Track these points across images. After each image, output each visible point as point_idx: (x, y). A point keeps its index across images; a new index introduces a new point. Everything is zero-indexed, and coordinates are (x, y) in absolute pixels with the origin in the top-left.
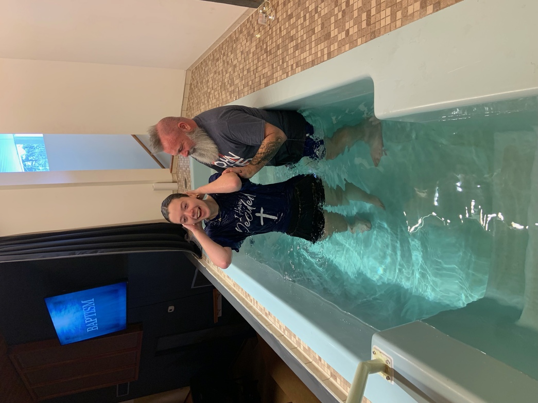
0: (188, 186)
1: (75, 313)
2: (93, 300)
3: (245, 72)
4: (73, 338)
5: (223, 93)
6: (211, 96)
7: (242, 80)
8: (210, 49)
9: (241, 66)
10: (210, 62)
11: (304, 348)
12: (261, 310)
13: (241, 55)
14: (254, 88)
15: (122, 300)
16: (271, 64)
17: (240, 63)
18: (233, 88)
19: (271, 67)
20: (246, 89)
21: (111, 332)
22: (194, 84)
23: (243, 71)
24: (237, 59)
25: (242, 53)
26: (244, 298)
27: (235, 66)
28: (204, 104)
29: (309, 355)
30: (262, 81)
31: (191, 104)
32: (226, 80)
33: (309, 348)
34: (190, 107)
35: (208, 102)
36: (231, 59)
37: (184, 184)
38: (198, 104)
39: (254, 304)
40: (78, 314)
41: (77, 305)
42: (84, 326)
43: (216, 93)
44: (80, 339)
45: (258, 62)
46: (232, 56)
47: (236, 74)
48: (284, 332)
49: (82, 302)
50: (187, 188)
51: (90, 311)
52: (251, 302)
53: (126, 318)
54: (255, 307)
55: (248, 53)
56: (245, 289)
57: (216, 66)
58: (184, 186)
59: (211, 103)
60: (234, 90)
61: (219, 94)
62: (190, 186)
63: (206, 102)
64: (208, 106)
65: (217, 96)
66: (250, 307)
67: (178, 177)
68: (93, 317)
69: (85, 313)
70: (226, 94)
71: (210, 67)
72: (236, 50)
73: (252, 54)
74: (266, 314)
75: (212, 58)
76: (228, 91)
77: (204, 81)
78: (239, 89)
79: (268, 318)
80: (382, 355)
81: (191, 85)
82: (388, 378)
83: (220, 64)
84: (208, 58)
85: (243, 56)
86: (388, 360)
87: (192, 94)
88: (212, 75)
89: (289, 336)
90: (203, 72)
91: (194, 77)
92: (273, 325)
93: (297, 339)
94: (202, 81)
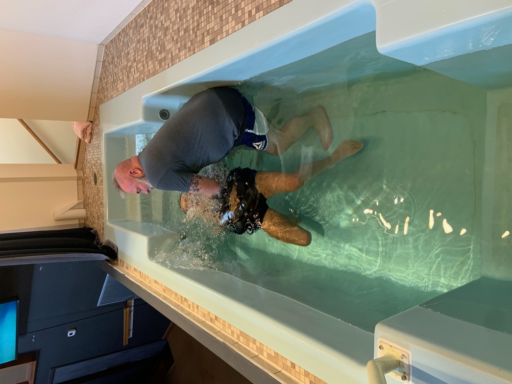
0: (99, 181)
3: (182, 33)
5: (150, 63)
6: (132, 70)
7: (177, 43)
8: (131, 14)
9: (176, 27)
10: (131, 31)
11: (269, 355)
12: (204, 315)
13: (176, 13)
14: (194, 50)
16: (218, 15)
18: (163, 55)
19: (219, 20)
20: (182, 53)
22: (108, 61)
23: (179, 32)
24: (170, 19)
25: (177, 11)
26: (179, 304)
27: (167, 29)
28: (122, 80)
30: (205, 38)
31: (104, 85)
32: (154, 48)
34: (103, 88)
35: (128, 77)
36: (162, 22)
37: (93, 180)
38: (113, 82)
39: (193, 310)
43: (140, 65)
45: (200, 17)
46: (163, 18)
47: (169, 37)
48: (238, 338)
50: (98, 184)
55: (185, 10)
57: (139, 33)
58: (93, 183)
59: (132, 78)
60: (165, 57)
61: (143, 66)
62: (102, 181)
63: (125, 78)
64: (129, 82)
65: (142, 68)
67: (84, 173)
70: (153, 63)
71: (131, 35)
72: (168, 10)
73: (191, 10)
74: (211, 320)
75: (134, 25)
76: (157, 60)
77: (123, 54)
78: (172, 55)
79: (215, 325)
80: (394, 350)
81: (104, 62)
82: (404, 378)
83: (146, 30)
84: (129, 26)
85: (178, 14)
86: (403, 355)
87: (105, 73)
88: (134, 45)
89: (245, 343)
90: (121, 44)
91: (108, 52)
92: (222, 331)
93: (258, 344)
94: (121, 55)
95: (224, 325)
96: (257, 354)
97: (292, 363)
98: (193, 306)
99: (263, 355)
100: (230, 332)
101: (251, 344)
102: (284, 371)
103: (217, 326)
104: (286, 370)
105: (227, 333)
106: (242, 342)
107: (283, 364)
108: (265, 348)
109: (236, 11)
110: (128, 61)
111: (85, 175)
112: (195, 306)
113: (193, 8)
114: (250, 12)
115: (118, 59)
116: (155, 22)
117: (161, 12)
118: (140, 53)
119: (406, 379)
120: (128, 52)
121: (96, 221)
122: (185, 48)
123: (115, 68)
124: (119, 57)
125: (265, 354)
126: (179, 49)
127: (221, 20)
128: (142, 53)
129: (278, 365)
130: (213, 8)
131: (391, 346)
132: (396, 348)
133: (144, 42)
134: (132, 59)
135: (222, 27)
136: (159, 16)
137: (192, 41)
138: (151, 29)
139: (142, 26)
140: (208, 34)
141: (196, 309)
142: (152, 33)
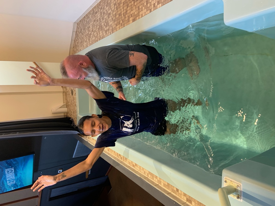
0: (74, 93)
3: (117, 16)
5: (101, 32)
6: (91, 36)
7: (115, 21)
8: (91, 6)
9: (114, 13)
10: (91, 15)
12: (129, 163)
13: (114, 6)
14: (124, 25)
16: (137, 7)
17: (113, 11)
19: (137, 9)
20: (118, 26)
22: (79, 31)
24: (111, 9)
25: (115, 4)
26: (116, 157)
27: (110, 14)
28: (86, 41)
30: (130, 19)
31: (77, 44)
32: (103, 24)
33: (168, 184)
34: (76, 45)
35: (89, 40)
36: (107, 10)
37: (71, 93)
38: (81, 42)
39: (124, 160)
43: (95, 33)
45: (127, 7)
46: (107, 8)
47: (110, 18)
48: (148, 175)
50: (73, 95)
52: (122, 159)
55: (119, 4)
57: (95, 17)
58: (71, 94)
59: (91, 40)
60: (108, 29)
61: (97, 33)
62: (75, 93)
64: (89, 42)
65: (96, 35)
67: (66, 89)
70: (102, 32)
71: (91, 18)
72: (110, 4)
73: (122, 4)
74: (133, 166)
75: (92, 12)
76: (104, 31)
78: (112, 27)
79: (135, 168)
80: (233, 183)
81: (76, 32)
82: (238, 198)
83: (98, 15)
84: (89, 13)
85: (116, 6)
86: (238, 185)
87: (77, 37)
88: (92, 23)
89: (152, 178)
90: (85, 22)
91: (79, 27)
92: (139, 172)
93: (158, 179)
94: (85, 28)
95: (140, 168)
96: (158, 184)
97: (177, 189)
98: (124, 159)
99: (161, 184)
100: (143, 172)
101: (155, 178)
102: (172, 193)
103: (137, 169)
104: (173, 192)
105: (142, 173)
106: (150, 177)
107: (172, 189)
108: (162, 181)
109: (147, 4)
110: (89, 31)
111: (67, 91)
112: (125, 158)
113: (123, 3)
114: (155, 4)
116: (103, 10)
117: (107, 5)
118: (95, 27)
119: (239, 198)
120: (89, 27)
121: (73, 114)
122: (119, 24)
123: (82, 35)
124: (84, 29)
125: (162, 184)
126: (116, 24)
127: (139, 9)
128: (97, 27)
129: (169, 190)
130: (134, 3)
131: (231, 181)
132: (234, 182)
133: (97, 21)
134: (91, 30)
135: (139, 13)
136: (105, 7)
137: (123, 20)
138: (101, 14)
139: (96, 13)
140: (132, 16)
141: (125, 160)
142: (102, 16)
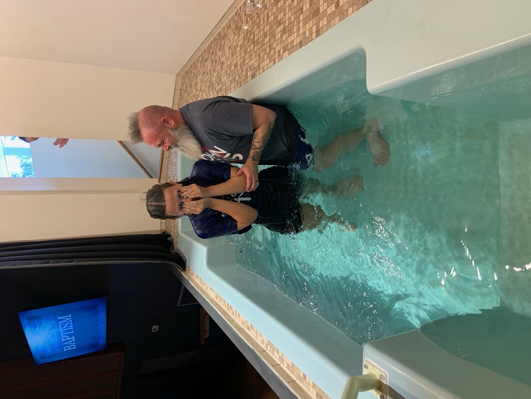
1: (50, 330)
2: (70, 316)
3: (233, 68)
4: (50, 357)
5: (211, 93)
7: (230, 76)
9: (229, 62)
11: (288, 364)
13: (229, 50)
14: (241, 83)
15: (102, 317)
16: (258, 53)
17: (227, 59)
18: (220, 86)
19: (258, 57)
20: (233, 85)
21: (90, 352)
22: (184, 89)
23: (231, 67)
24: (225, 55)
25: (230, 48)
27: (223, 63)
29: (293, 373)
30: (248, 73)
32: (214, 79)
33: (293, 364)
36: (219, 57)
39: (236, 317)
40: (54, 331)
41: (53, 321)
42: (61, 345)
44: (56, 359)
45: (245, 54)
46: (220, 53)
47: (224, 71)
48: (267, 347)
49: (59, 318)
51: (66, 328)
52: (233, 315)
53: (105, 337)
54: (236, 320)
55: (235, 48)
56: (227, 301)
57: (205, 67)
60: (221, 88)
61: (206, 95)
66: (232, 321)
68: (70, 336)
69: (61, 330)
70: (213, 93)
71: (199, 69)
72: (224, 46)
73: (239, 47)
74: (248, 327)
75: (201, 59)
76: (215, 91)
77: (193, 84)
78: (226, 87)
79: (250, 332)
80: (375, 369)
81: (181, 90)
83: (209, 63)
84: (198, 60)
85: (231, 51)
86: (382, 375)
87: (181, 100)
88: (201, 76)
90: (192, 75)
91: (184, 82)
94: (192, 84)
95: (257, 333)
97: (304, 374)
99: (283, 365)
100: (261, 340)
101: (275, 353)
102: (297, 381)
103: (252, 334)
104: (299, 380)
106: (269, 350)
107: (297, 374)
108: (285, 359)
109: (270, 50)
110: (196, 90)
113: (241, 46)
114: (279, 51)
115: (190, 88)
116: (215, 57)
117: (219, 49)
118: (205, 83)
120: (197, 82)
122: (235, 81)
123: (188, 96)
124: (191, 86)
125: (285, 365)
126: (231, 81)
127: (260, 57)
128: (206, 84)
129: (294, 375)
130: (254, 47)
131: (373, 366)
133: (207, 75)
134: (199, 88)
135: (260, 64)
136: (218, 52)
137: (239, 75)
138: (212, 63)
139: (206, 60)
140: (250, 70)
142: (213, 67)
